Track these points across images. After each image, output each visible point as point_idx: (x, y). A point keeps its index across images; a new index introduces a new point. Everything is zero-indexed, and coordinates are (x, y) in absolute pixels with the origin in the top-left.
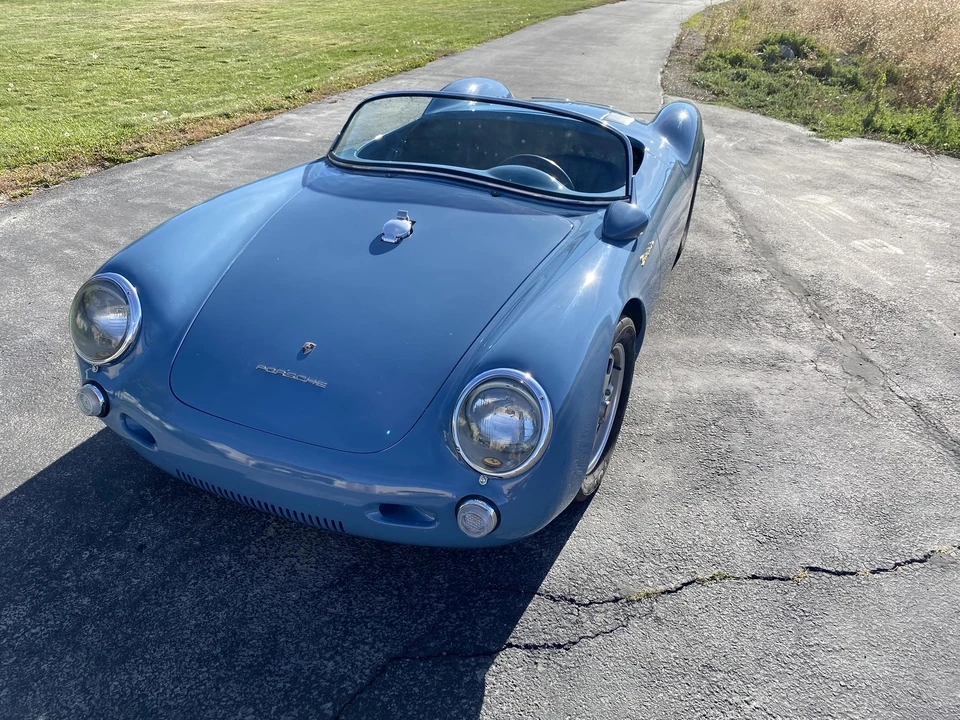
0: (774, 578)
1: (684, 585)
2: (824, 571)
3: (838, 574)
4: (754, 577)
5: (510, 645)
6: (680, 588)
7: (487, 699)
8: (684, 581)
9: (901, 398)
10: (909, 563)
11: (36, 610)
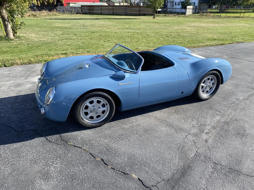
0: (93, 156)
1: (79, 147)
2: (104, 162)
3: (105, 163)
4: (91, 154)
5: (45, 137)
6: (77, 147)
7: (32, 140)
8: (80, 147)
9: (197, 152)
10: (122, 172)
11: (19, 105)
